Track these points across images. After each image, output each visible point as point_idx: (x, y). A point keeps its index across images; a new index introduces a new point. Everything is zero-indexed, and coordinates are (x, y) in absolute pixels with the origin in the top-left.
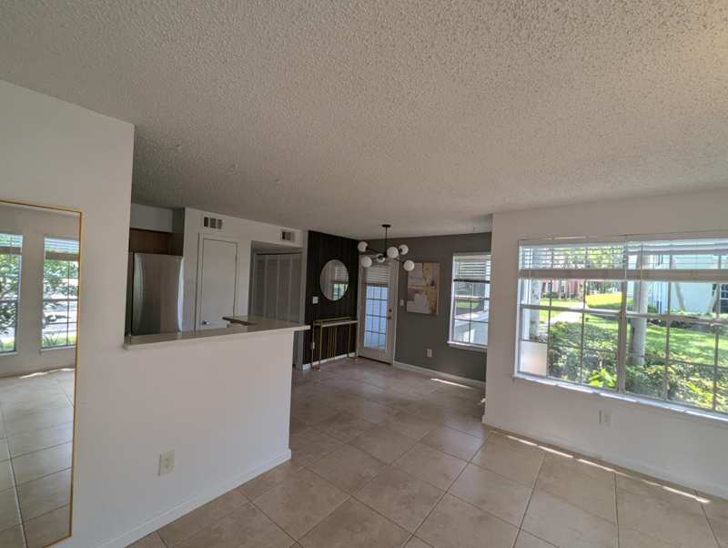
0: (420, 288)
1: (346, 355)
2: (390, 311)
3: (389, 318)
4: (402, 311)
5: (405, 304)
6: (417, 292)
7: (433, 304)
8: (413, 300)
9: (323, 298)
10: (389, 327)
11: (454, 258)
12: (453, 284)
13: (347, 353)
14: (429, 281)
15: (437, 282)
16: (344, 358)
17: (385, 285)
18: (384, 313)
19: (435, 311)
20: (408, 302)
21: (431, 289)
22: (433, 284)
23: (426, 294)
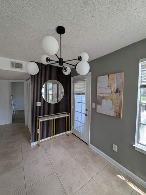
0: (106, 95)
1: (65, 133)
2: (87, 110)
3: (86, 115)
4: (94, 110)
6: (104, 98)
7: (118, 108)
8: (101, 104)
10: (87, 120)
11: (140, 65)
12: (139, 89)
13: (65, 131)
14: (113, 90)
15: (121, 89)
17: (83, 94)
18: (84, 111)
19: (120, 115)
20: (97, 105)
21: (115, 96)
22: (117, 91)
23: (112, 100)
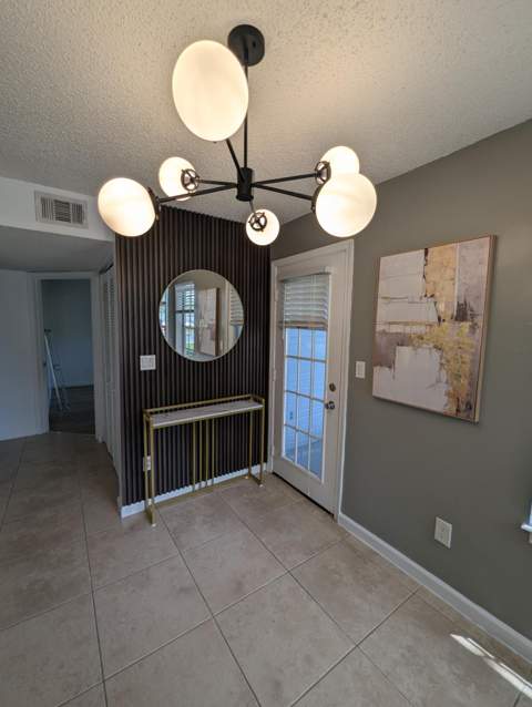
0: (416, 329)
1: (245, 471)
2: (332, 388)
3: (330, 406)
5: (369, 373)
6: (404, 341)
7: (463, 381)
8: (391, 365)
9: (168, 356)
13: (247, 466)
14: (447, 307)
15: (479, 307)
16: (242, 477)
17: (319, 325)
18: (320, 391)
19: (470, 407)
20: (377, 370)
21: (454, 330)
22: (462, 314)
23: (438, 348)
